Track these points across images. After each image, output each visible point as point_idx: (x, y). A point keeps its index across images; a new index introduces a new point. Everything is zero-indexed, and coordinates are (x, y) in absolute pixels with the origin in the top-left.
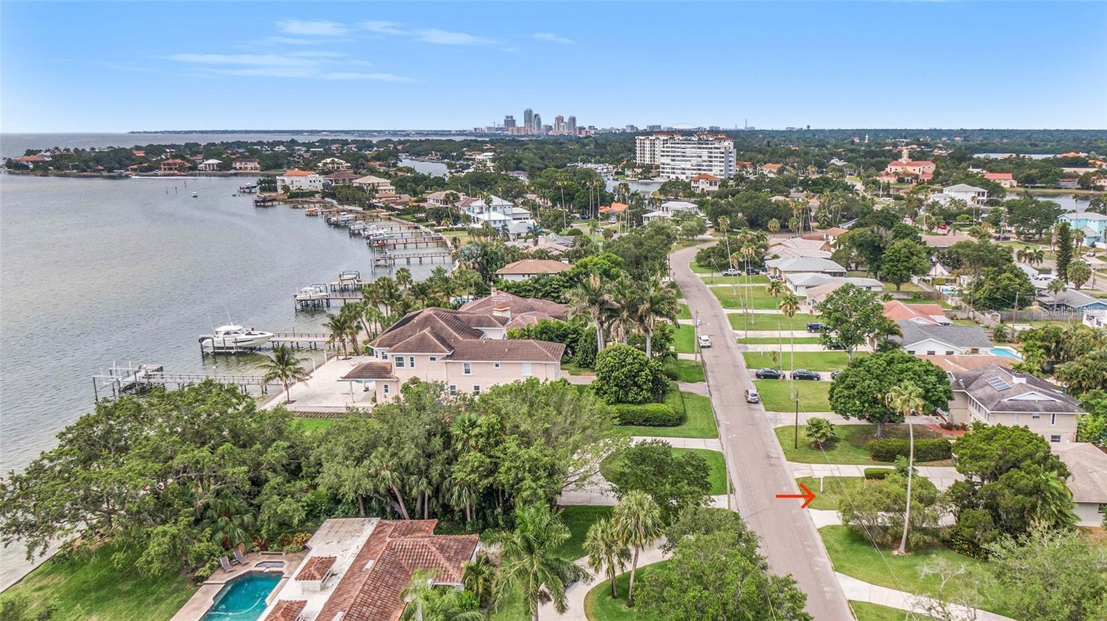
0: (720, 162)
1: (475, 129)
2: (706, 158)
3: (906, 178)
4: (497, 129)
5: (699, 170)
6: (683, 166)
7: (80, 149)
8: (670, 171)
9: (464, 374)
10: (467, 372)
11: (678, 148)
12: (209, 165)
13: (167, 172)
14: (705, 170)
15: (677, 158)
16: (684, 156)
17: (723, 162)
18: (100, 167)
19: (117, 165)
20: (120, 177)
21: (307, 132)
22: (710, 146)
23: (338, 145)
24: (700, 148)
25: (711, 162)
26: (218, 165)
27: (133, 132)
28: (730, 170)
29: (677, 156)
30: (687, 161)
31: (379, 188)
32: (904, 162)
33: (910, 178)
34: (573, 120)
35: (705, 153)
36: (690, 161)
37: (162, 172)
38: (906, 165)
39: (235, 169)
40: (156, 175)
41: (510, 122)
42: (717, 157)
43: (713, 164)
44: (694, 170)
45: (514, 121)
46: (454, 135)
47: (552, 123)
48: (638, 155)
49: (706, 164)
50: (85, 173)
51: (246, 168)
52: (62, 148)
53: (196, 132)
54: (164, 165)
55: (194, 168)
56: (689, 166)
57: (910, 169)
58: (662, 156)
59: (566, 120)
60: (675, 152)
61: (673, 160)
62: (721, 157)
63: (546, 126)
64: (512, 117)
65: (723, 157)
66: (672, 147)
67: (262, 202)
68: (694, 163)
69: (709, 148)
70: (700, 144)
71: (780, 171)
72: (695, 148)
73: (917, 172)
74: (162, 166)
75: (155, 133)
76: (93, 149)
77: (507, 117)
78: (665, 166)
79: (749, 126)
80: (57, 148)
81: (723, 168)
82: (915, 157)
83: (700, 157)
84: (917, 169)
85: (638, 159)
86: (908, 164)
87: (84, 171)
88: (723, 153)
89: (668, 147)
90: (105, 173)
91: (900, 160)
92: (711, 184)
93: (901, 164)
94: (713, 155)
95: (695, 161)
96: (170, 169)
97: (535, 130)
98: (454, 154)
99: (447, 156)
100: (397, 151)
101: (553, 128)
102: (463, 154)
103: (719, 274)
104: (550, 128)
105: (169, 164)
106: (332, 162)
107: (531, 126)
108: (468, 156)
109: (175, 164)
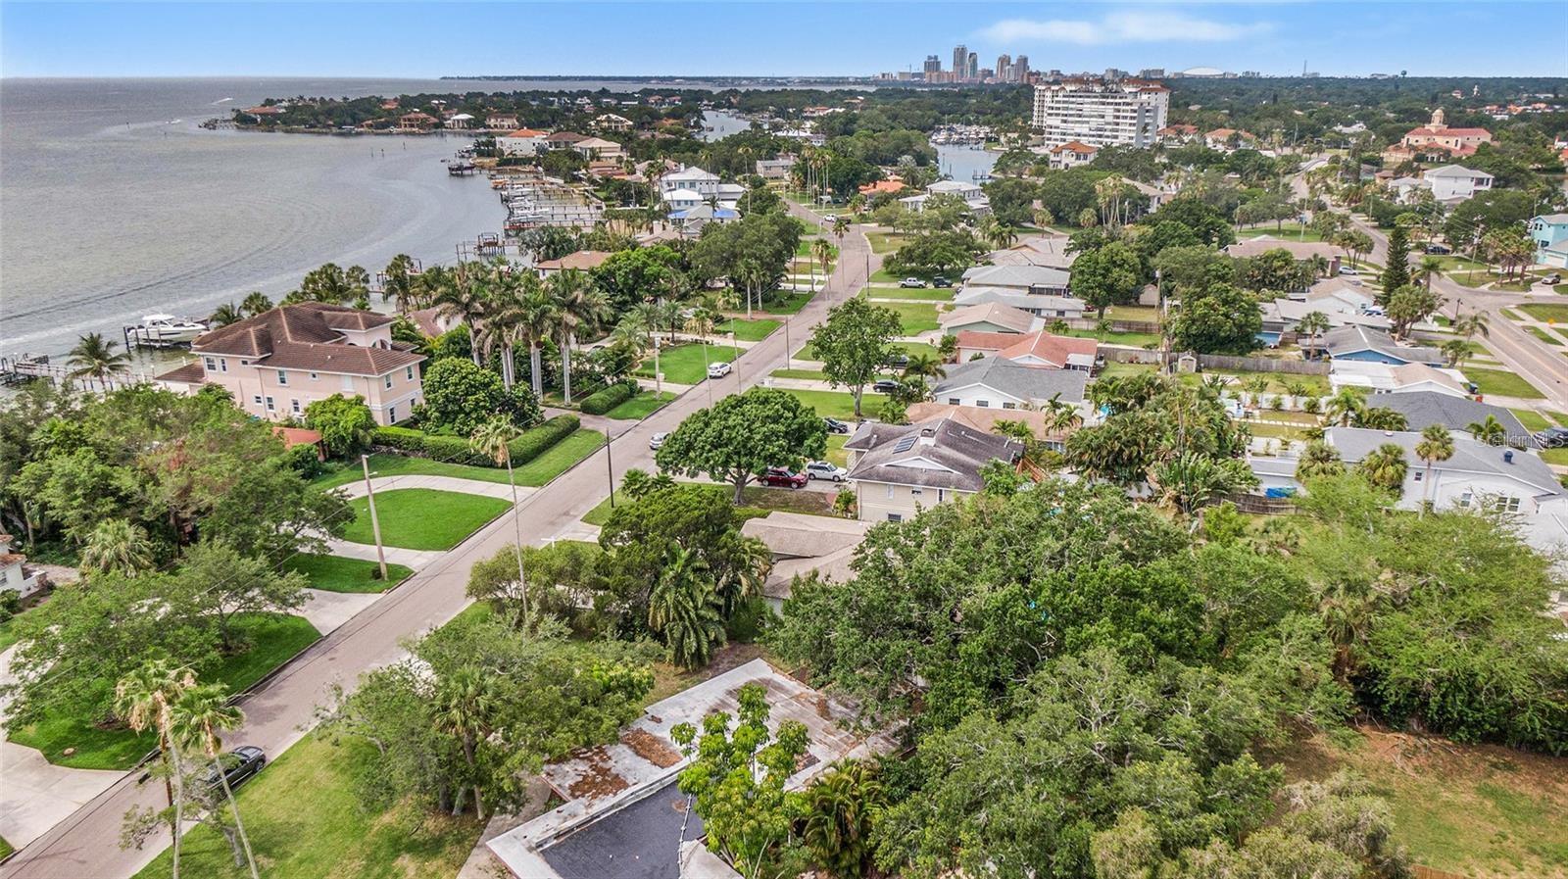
0: (1130, 124)
1: (884, 75)
2: (1110, 119)
3: (1429, 156)
4: (914, 76)
5: (1100, 136)
6: (1077, 130)
7: (327, 99)
8: (1059, 137)
9: (279, 383)
10: (283, 381)
11: (1073, 103)
13: (408, 129)
14: (1108, 137)
15: (1070, 119)
16: (1080, 116)
17: (1134, 125)
18: (331, 123)
19: (349, 120)
20: (348, 134)
22: (1118, 101)
23: (657, 97)
24: (1103, 104)
25: (1118, 124)
26: (468, 121)
28: (1146, 138)
29: (1071, 115)
30: (1083, 122)
31: (603, 154)
32: (1433, 130)
33: (1435, 156)
34: (1024, 61)
35: (1109, 111)
36: (1088, 122)
37: (402, 129)
38: (1437, 134)
39: (489, 126)
40: (391, 133)
41: (933, 64)
42: (1126, 117)
43: (1120, 127)
44: (1093, 136)
45: (938, 63)
46: (854, 84)
47: (993, 66)
48: (1035, 114)
49: (1110, 127)
50: (316, 130)
51: (502, 127)
52: (307, 98)
54: (405, 120)
55: (440, 125)
56: (1085, 131)
57: (1440, 141)
58: (1049, 114)
59: (1014, 61)
60: (1067, 109)
61: (1065, 122)
62: (1132, 118)
63: (984, 71)
64: (936, 57)
65: (1134, 118)
66: (1064, 102)
67: (457, 169)
68: (1093, 125)
69: (1116, 104)
70: (1104, 97)
71: (1233, 141)
72: (1096, 103)
73: (1451, 145)
74: (401, 123)
76: (345, 99)
77: (930, 58)
78: (1053, 130)
79: (1310, 71)
80: (301, 98)
81: (1133, 135)
82: (1453, 122)
83: (1103, 117)
84: (1452, 141)
85: (1035, 119)
86: (1439, 133)
87: (312, 126)
88: (1135, 111)
89: (1058, 102)
90: (335, 130)
91: (1427, 127)
92: (1078, 158)
93: (1429, 132)
94: (1121, 114)
95: (1095, 122)
96: (412, 126)
97: (968, 76)
98: (791, 110)
99: (781, 112)
100: (731, 106)
101: (995, 72)
102: (802, 111)
103: (895, 285)
104: (990, 73)
105: (409, 120)
106: (609, 120)
107: (962, 71)
108: (808, 114)
109: (417, 120)
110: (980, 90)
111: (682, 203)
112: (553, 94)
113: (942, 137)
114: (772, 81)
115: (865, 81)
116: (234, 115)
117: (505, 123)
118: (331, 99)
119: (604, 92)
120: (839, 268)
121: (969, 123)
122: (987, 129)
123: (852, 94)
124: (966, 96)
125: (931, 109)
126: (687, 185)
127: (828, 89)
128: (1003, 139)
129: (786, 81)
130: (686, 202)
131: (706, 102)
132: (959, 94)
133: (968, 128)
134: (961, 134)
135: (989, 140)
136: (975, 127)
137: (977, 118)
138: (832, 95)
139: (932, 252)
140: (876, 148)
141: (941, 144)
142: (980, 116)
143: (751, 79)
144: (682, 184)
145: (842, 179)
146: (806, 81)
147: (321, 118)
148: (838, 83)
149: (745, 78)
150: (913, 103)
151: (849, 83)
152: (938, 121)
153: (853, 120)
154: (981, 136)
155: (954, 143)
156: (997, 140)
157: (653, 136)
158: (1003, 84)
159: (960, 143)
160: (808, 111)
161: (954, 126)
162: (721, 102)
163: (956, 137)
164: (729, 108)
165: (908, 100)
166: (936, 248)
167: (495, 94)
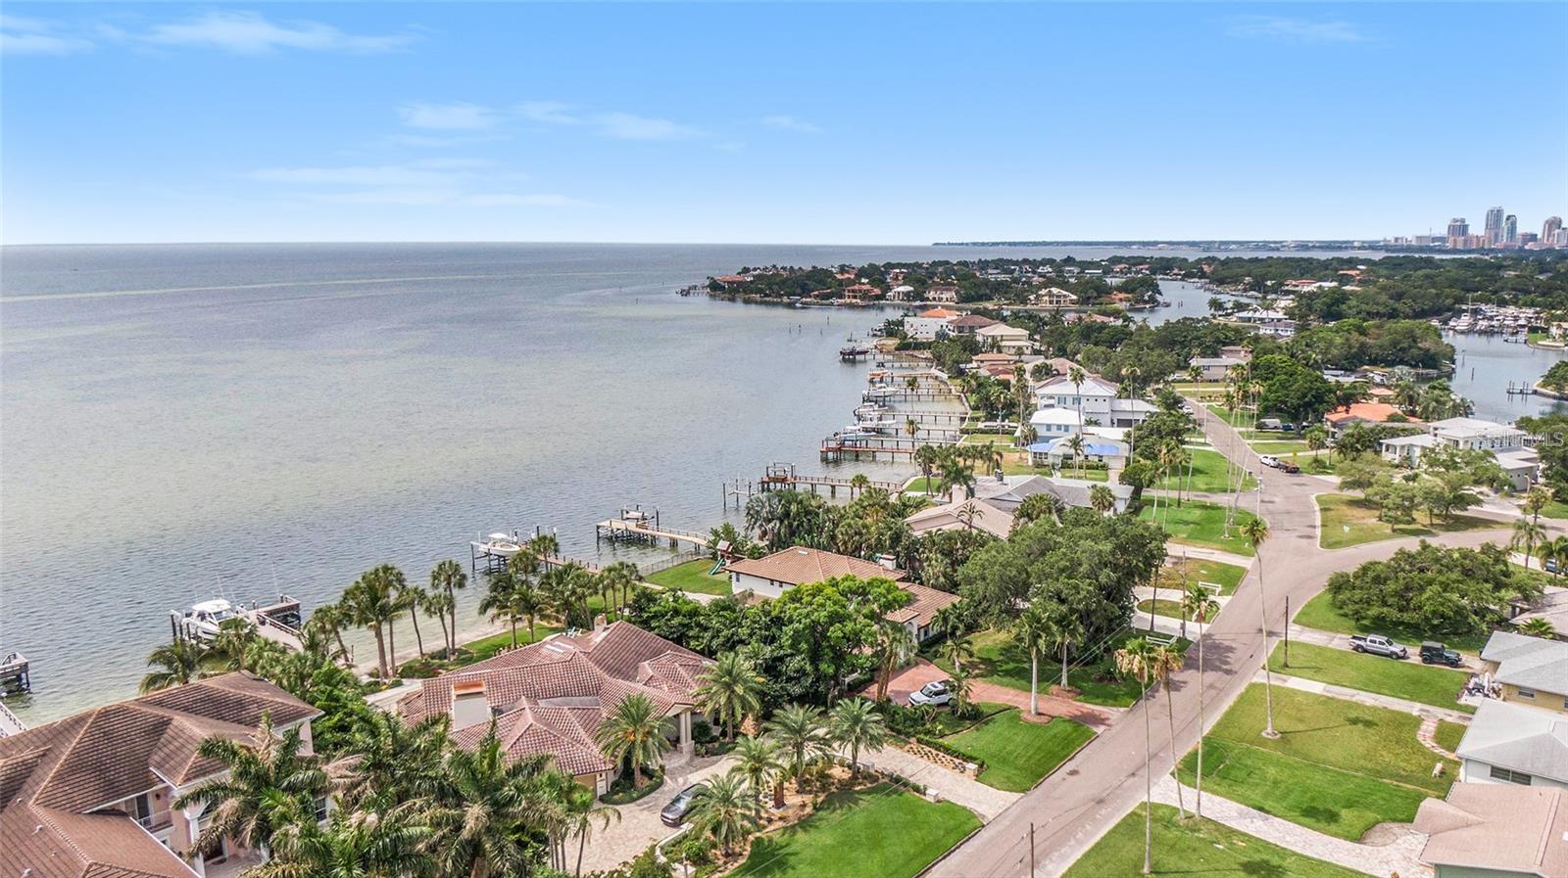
1: (1396, 239)
4: (1434, 239)
7: (796, 268)
12: (899, 293)
18: (783, 292)
19: (799, 291)
21: (1139, 243)
23: (1123, 266)
26: (907, 294)
27: (936, 244)
31: (1003, 343)
37: (842, 300)
39: (928, 299)
40: (829, 305)
41: (1458, 228)
45: (1466, 226)
46: (1359, 248)
47: (1538, 230)
51: (940, 299)
53: (1003, 244)
55: (878, 298)
63: (1525, 236)
64: (1464, 219)
67: (851, 354)
74: (847, 294)
75: (960, 244)
80: (774, 266)
90: (785, 300)
96: (855, 297)
97: (1504, 241)
98: (1269, 283)
99: (1258, 285)
100: (1203, 275)
101: (1539, 237)
102: (1282, 285)
103: (1342, 642)
104: (1533, 237)
105: (853, 291)
106: (1050, 294)
107: (1496, 235)
108: (1290, 288)
109: (860, 291)
110: (1519, 258)
111: (1054, 429)
112: (1016, 263)
113: (1464, 322)
114: (1264, 246)
115: (1373, 246)
116: (707, 283)
117: (944, 296)
118: (800, 268)
119: (1069, 261)
120: (1252, 577)
121: (1502, 303)
122: (1530, 312)
123: (1352, 263)
124: (1500, 267)
125: (1451, 287)
126: (1069, 401)
127: (1323, 256)
128: (1554, 330)
129: (1279, 246)
130: (1059, 427)
131: (1176, 271)
132: (1489, 265)
133: (1502, 310)
134: (1491, 318)
135: (1533, 330)
136: (1511, 310)
137: (1515, 296)
138: (1326, 265)
139: (1422, 589)
140: (1363, 345)
141: (1462, 332)
142: (1521, 293)
143: (1241, 243)
144: (1062, 400)
145: (1295, 402)
146: (1303, 246)
147: (775, 287)
148: (1340, 248)
149: (1234, 243)
150: (1427, 277)
151: (1353, 248)
152: (1461, 300)
153: (1344, 297)
154: (1522, 322)
155: (1481, 333)
156: (1545, 331)
157: (1080, 319)
158: (1550, 251)
159: (1489, 333)
160: (1290, 284)
161: (1483, 307)
162: (1190, 271)
163: (1483, 324)
164: (1200, 278)
165: (1420, 273)
166: (1430, 583)
167: (959, 263)
